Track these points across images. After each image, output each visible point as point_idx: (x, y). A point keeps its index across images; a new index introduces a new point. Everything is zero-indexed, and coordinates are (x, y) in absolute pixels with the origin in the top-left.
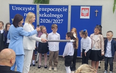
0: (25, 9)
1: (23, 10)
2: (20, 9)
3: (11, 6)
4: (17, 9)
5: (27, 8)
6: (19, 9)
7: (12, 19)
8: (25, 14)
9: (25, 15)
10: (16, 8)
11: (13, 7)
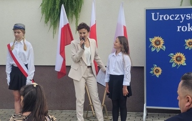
0: (180, 17)
1: (176, 19)
2: (170, 18)
3: (149, 12)
4: (163, 18)
5: (183, 14)
6: (166, 17)
7: (150, 39)
8: (179, 27)
9: (179, 30)
10: (161, 16)
11: (153, 14)
